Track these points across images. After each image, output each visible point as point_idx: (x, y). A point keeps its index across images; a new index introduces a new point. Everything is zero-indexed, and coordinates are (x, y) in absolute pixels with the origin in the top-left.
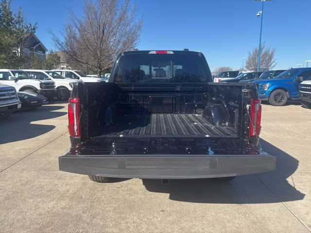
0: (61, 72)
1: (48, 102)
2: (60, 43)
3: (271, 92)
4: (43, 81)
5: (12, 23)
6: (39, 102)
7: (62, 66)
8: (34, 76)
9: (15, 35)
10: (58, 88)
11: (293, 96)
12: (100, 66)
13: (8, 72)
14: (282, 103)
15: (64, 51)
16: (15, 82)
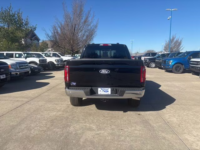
0: (50, 53)
1: (43, 70)
2: (49, 36)
3: (174, 65)
4: (41, 59)
5: (22, 25)
6: (39, 70)
7: (49, 50)
8: (35, 56)
9: (24, 32)
10: (49, 62)
11: (187, 68)
12: (72, 49)
13: (22, 54)
14: (180, 72)
15: (52, 41)
16: (25, 59)
